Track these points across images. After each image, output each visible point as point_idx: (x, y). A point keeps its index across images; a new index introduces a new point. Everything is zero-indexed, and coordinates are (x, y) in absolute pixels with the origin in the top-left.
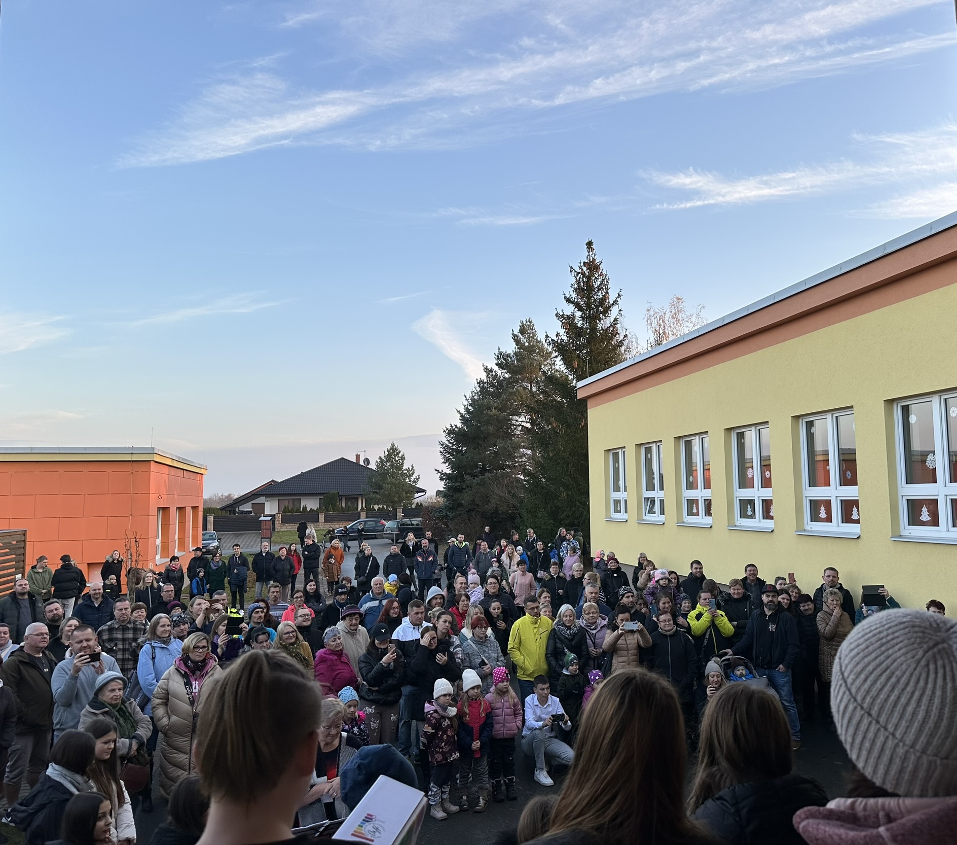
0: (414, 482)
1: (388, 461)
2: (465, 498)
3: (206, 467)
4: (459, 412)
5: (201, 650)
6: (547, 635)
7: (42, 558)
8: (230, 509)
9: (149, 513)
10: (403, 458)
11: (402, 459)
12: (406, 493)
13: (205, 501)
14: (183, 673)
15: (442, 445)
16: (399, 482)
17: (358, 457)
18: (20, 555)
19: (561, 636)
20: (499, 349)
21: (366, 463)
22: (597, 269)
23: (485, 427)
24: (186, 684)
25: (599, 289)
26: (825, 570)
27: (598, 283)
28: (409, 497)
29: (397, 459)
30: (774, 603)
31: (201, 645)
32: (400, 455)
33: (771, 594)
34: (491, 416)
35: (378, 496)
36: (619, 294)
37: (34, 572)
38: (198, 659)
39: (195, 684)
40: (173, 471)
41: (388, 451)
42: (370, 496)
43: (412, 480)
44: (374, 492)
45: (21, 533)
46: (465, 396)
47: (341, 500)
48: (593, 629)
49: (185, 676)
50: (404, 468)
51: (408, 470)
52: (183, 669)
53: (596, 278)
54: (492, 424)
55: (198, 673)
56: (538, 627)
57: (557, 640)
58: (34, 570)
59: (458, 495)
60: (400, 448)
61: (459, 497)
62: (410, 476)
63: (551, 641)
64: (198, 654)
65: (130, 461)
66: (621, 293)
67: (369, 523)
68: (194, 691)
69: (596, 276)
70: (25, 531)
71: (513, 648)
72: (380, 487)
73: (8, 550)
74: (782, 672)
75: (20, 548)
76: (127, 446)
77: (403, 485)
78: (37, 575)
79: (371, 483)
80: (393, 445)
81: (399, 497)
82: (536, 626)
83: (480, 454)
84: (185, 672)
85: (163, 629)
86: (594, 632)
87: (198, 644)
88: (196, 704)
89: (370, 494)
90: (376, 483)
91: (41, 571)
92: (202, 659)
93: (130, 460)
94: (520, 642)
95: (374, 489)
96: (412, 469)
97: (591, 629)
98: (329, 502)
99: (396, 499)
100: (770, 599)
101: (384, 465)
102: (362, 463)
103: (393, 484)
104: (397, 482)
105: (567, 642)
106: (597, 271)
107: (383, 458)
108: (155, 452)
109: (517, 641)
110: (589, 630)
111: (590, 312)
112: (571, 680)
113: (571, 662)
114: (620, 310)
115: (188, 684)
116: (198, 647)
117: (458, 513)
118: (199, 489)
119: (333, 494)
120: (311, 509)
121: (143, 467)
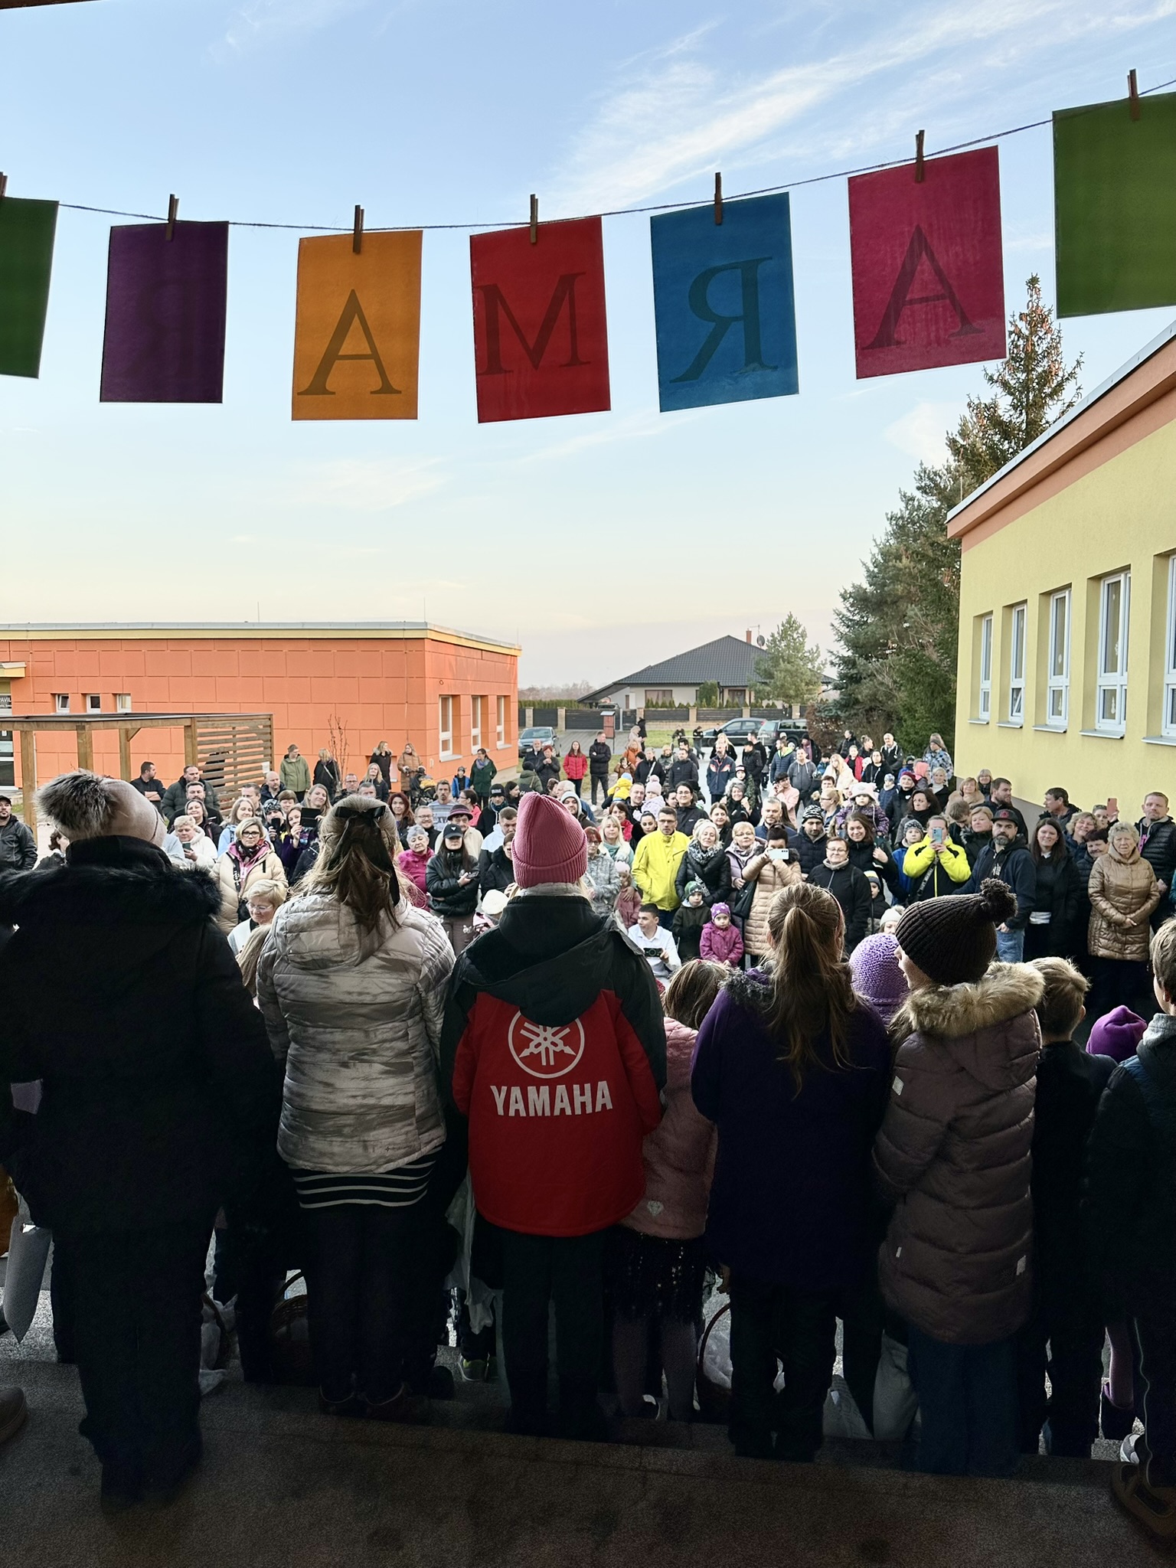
0: (819, 668)
1: (782, 639)
2: (864, 691)
3: (520, 646)
4: (865, 565)
5: (251, 836)
6: (681, 857)
7: (292, 748)
8: (591, 701)
9: (425, 700)
10: (803, 635)
11: (802, 637)
12: (807, 684)
13: (521, 693)
14: (234, 858)
15: (838, 615)
16: (797, 670)
17: (749, 634)
18: (267, 741)
19: (692, 860)
20: (921, 464)
21: (760, 642)
22: (1043, 322)
23: (891, 587)
24: (234, 869)
25: (1047, 353)
26: (1146, 797)
27: (1044, 346)
28: (811, 689)
29: (795, 636)
30: (1007, 836)
31: (250, 830)
32: (800, 631)
33: (1004, 823)
34: (901, 569)
35: (768, 689)
36: (1078, 362)
37: (287, 762)
38: (248, 845)
39: (244, 870)
40: (463, 652)
41: (783, 626)
42: (757, 688)
43: (816, 666)
44: (763, 683)
45: (265, 717)
46: (875, 540)
47: (722, 692)
48: (744, 856)
49: (235, 861)
50: (807, 648)
51: (811, 652)
52: (234, 854)
53: (1040, 338)
54: (901, 582)
55: (247, 859)
56: (672, 847)
57: (688, 865)
58: (287, 759)
59: (854, 686)
60: (800, 621)
61: (854, 690)
62: (812, 661)
63: (683, 866)
64: (248, 839)
65: (402, 639)
66: (1082, 359)
67: (747, 724)
68: (241, 877)
69: (1041, 334)
70: (271, 715)
71: (638, 869)
72: (771, 676)
73: (255, 735)
74: (1004, 933)
75: (267, 733)
76: (399, 621)
77: (802, 673)
78: (290, 765)
79: (759, 669)
80: (790, 617)
81: (797, 690)
82: (669, 844)
83: (886, 626)
84: (236, 858)
85: (244, 812)
86: (745, 859)
87: (247, 830)
88: (242, 890)
89: (756, 685)
90: (765, 670)
91: (294, 760)
92: (253, 845)
93: (402, 637)
94: (647, 864)
95: (764, 678)
96: (817, 650)
97: (741, 855)
98: (706, 694)
99: (792, 692)
100: (1002, 830)
101: (776, 645)
102: (754, 643)
103: (787, 671)
104: (794, 669)
105: (698, 868)
106: (1042, 327)
107: (776, 635)
108: (428, 627)
109: (643, 861)
110: (739, 856)
111: (1027, 396)
112: (690, 913)
113: (691, 890)
114: (1079, 388)
115: (237, 869)
116: (248, 833)
117: (852, 712)
118: (512, 676)
119: (712, 685)
120: (680, 704)
121: (416, 645)
